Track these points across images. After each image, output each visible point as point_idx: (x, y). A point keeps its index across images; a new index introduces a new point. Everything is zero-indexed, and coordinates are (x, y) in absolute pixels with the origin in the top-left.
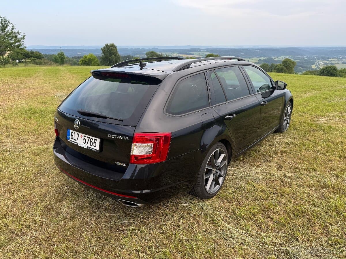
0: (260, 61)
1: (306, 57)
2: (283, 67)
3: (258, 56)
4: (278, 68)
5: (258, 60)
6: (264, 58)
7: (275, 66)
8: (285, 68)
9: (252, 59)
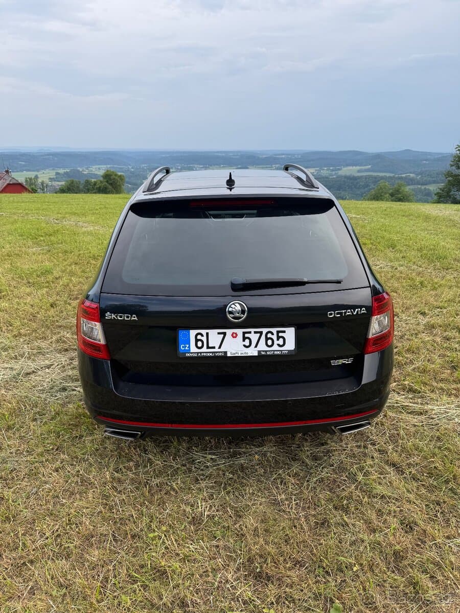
0: (58, 176)
1: (132, 168)
2: (106, 185)
3: (54, 166)
4: (98, 186)
5: (55, 174)
6: (65, 171)
7: (92, 184)
8: (110, 187)
9: (43, 173)
